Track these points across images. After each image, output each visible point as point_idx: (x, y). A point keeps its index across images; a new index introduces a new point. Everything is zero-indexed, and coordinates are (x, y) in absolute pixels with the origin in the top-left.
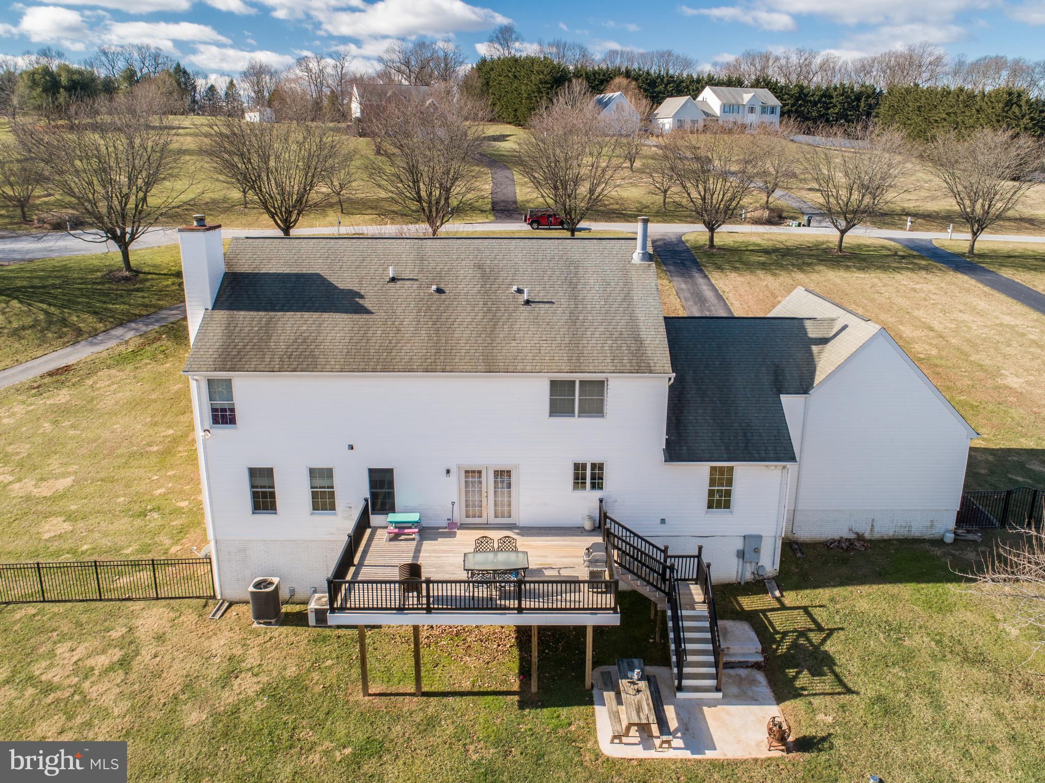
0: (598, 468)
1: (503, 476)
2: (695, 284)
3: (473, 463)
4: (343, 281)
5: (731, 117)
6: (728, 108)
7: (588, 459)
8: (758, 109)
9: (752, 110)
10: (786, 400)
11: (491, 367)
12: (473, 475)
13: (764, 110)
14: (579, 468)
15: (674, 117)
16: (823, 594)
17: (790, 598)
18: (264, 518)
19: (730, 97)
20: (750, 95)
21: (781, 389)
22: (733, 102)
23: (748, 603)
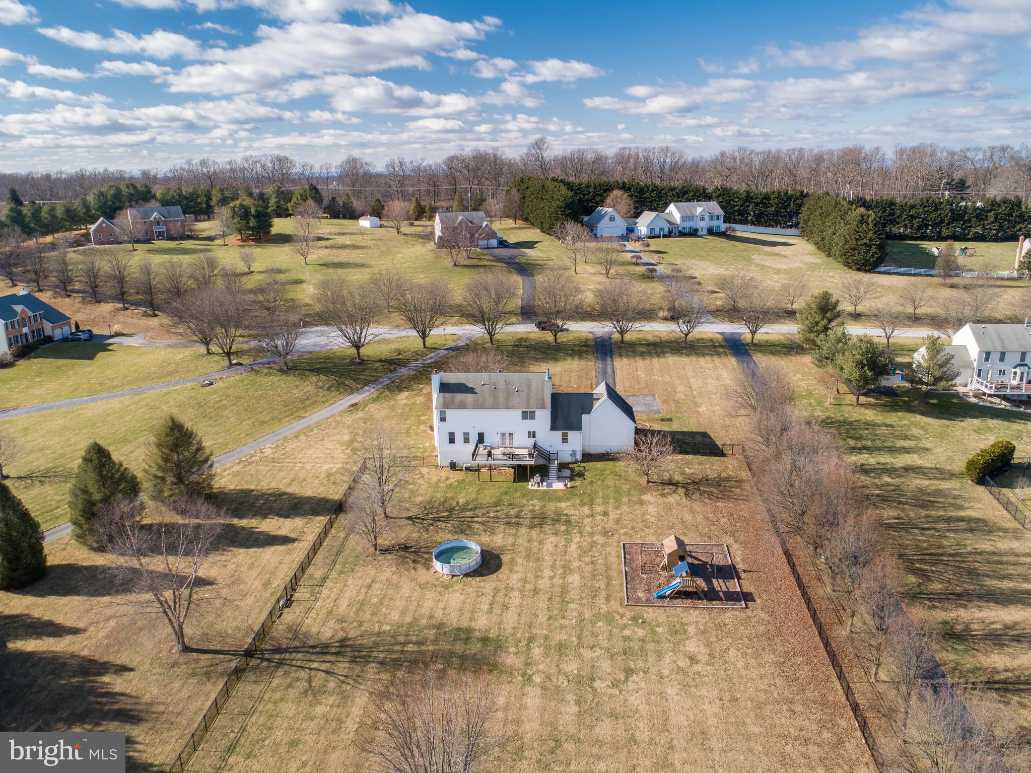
0: (534, 432)
1: (511, 435)
2: (606, 364)
3: (503, 431)
4: (470, 385)
5: (688, 224)
6: (683, 219)
7: (532, 430)
8: (707, 218)
9: (702, 219)
10: (584, 416)
11: (507, 407)
12: (503, 435)
13: (711, 218)
14: (529, 433)
15: (647, 227)
16: (590, 464)
17: (582, 465)
18: (452, 445)
19: (687, 210)
20: (701, 209)
21: (583, 412)
22: (689, 214)
23: (571, 466)
